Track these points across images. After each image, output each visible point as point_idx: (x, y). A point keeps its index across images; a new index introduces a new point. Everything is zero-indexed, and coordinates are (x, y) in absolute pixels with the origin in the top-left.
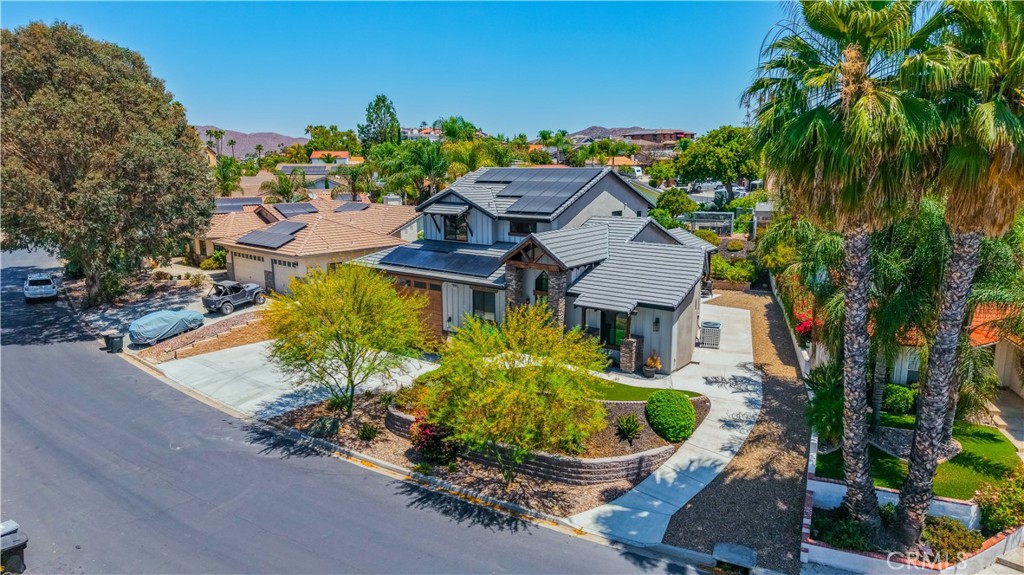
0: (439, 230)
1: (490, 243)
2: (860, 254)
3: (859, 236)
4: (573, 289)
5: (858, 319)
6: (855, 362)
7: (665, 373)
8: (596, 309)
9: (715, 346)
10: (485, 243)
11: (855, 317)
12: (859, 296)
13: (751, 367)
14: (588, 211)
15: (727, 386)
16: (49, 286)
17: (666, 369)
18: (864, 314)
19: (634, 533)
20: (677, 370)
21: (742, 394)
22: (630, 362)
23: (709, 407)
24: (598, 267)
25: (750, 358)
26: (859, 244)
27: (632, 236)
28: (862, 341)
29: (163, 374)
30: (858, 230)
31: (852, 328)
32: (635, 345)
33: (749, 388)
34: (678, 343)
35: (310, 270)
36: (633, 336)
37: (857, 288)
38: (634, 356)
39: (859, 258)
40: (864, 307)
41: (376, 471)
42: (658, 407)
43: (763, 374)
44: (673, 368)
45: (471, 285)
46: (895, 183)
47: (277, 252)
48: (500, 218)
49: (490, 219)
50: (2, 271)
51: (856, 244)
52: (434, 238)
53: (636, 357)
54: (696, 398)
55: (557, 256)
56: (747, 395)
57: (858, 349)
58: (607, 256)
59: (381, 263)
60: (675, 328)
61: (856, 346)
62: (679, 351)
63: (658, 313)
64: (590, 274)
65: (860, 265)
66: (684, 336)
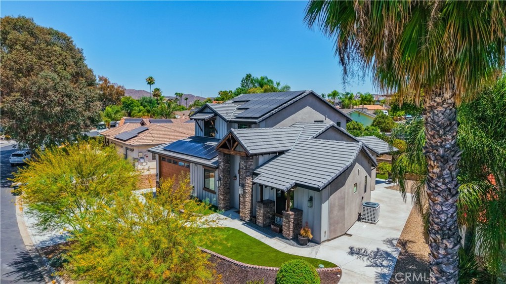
0: (202, 130)
2: (441, 132)
3: (440, 109)
4: (258, 171)
5: (443, 217)
6: (441, 272)
7: (316, 242)
8: (272, 188)
9: (372, 221)
11: (439, 213)
12: (444, 187)
13: (395, 242)
14: (293, 119)
15: (366, 258)
16: (22, 158)
17: (317, 239)
18: (452, 211)
20: (328, 240)
21: (374, 269)
22: (289, 231)
23: (338, 279)
24: (283, 156)
25: (397, 235)
26: (441, 119)
27: (315, 135)
28: (450, 246)
30: (438, 100)
31: (436, 227)
32: (292, 217)
33: (385, 263)
34: (330, 218)
35: (141, 154)
36: (291, 210)
37: (440, 176)
38: (292, 226)
39: (440, 137)
40: (450, 201)
42: (284, 276)
43: (403, 251)
44: (323, 239)
45: (204, 165)
46: (479, 22)
47: (125, 143)
48: (231, 122)
49: (225, 123)
50: (1, 151)
51: (436, 118)
52: (200, 135)
53: (294, 228)
54: (330, 269)
55: (245, 146)
56: (379, 270)
57: (445, 256)
58: (292, 148)
59: (165, 150)
60: (325, 207)
61: (442, 252)
62: (330, 224)
63: (312, 193)
64: (275, 160)
65: (442, 146)
66: (335, 212)
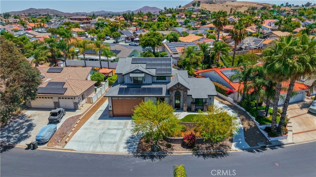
0: (131, 81)
1: (151, 83)
10: (149, 83)
19: (243, 147)
22: (206, 109)
29: (73, 150)
38: (207, 107)
41: (182, 154)
45: (156, 97)
47: (64, 95)
48: (155, 76)
49: (151, 76)
52: (129, 83)
55: (186, 87)
59: (118, 94)
